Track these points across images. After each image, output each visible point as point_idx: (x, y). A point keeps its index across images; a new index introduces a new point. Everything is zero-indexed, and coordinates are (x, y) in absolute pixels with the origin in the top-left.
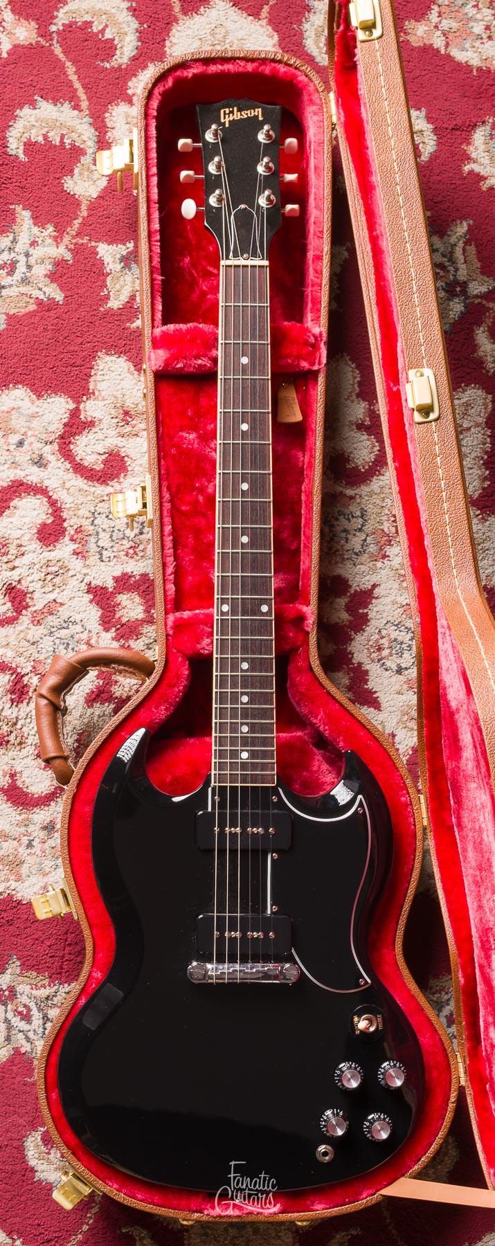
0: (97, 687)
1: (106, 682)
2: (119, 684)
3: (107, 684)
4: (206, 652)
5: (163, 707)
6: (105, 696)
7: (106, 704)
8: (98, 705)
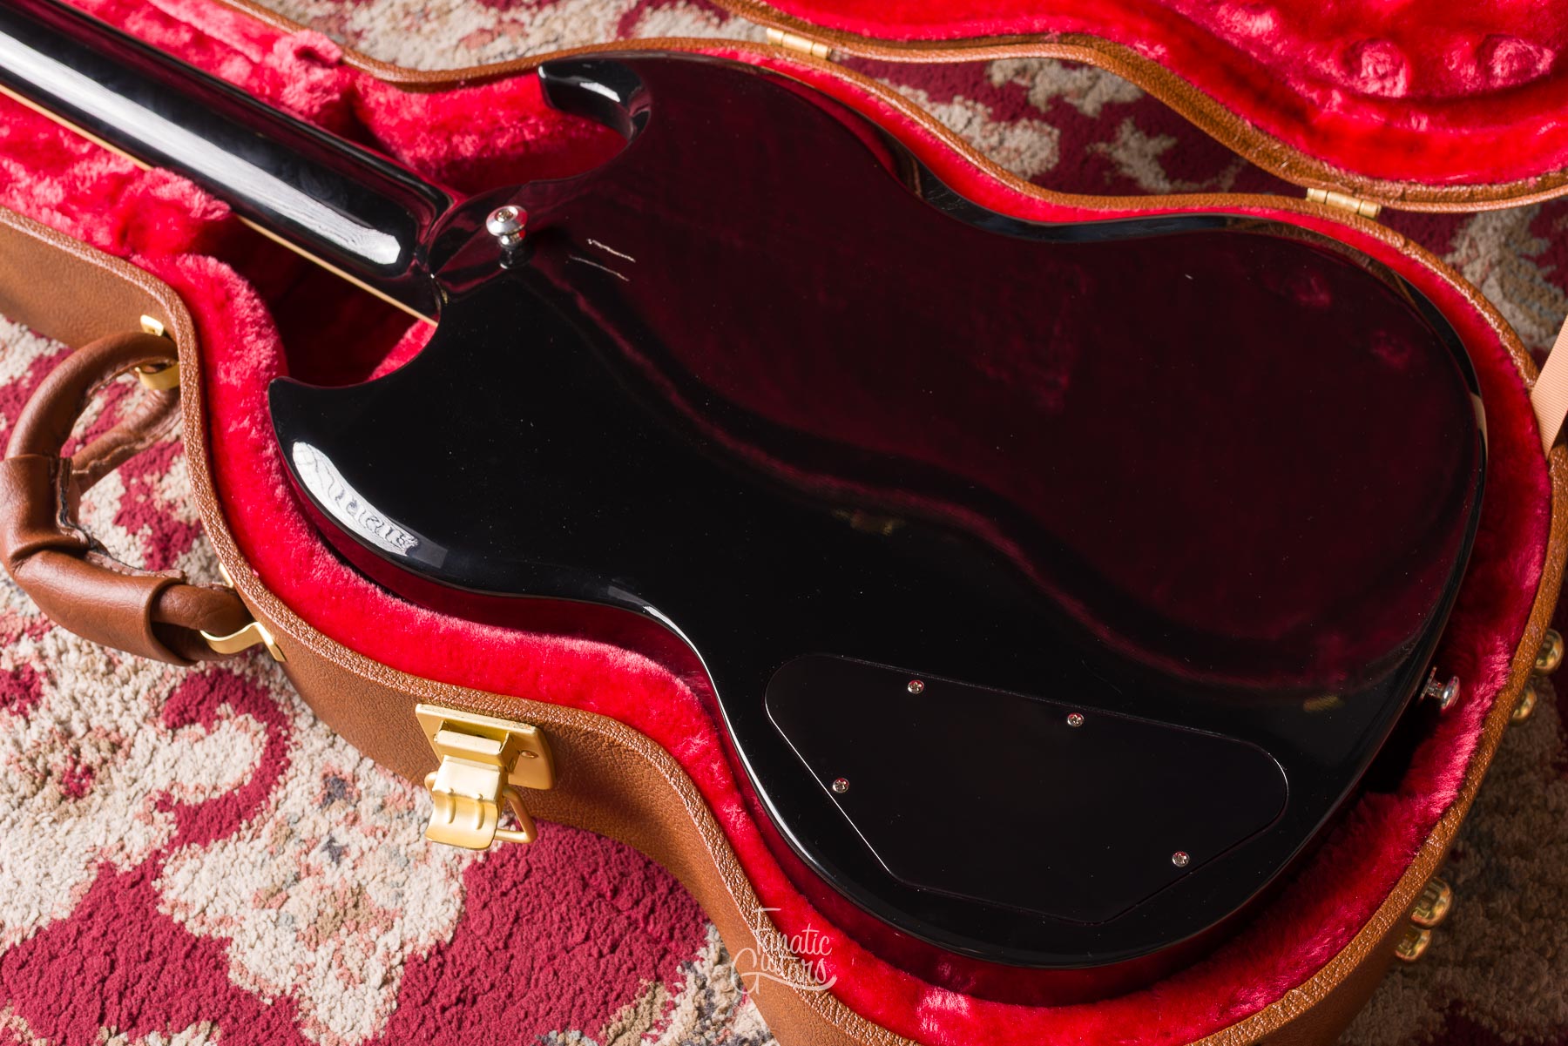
0: (151, 541)
1: (155, 520)
2: (180, 503)
3: (160, 521)
4: (218, 214)
5: (251, 338)
6: (178, 537)
7: (196, 543)
8: (182, 558)
